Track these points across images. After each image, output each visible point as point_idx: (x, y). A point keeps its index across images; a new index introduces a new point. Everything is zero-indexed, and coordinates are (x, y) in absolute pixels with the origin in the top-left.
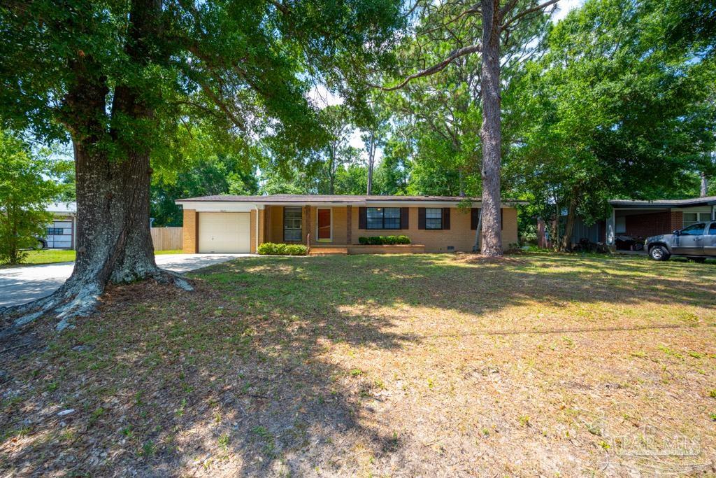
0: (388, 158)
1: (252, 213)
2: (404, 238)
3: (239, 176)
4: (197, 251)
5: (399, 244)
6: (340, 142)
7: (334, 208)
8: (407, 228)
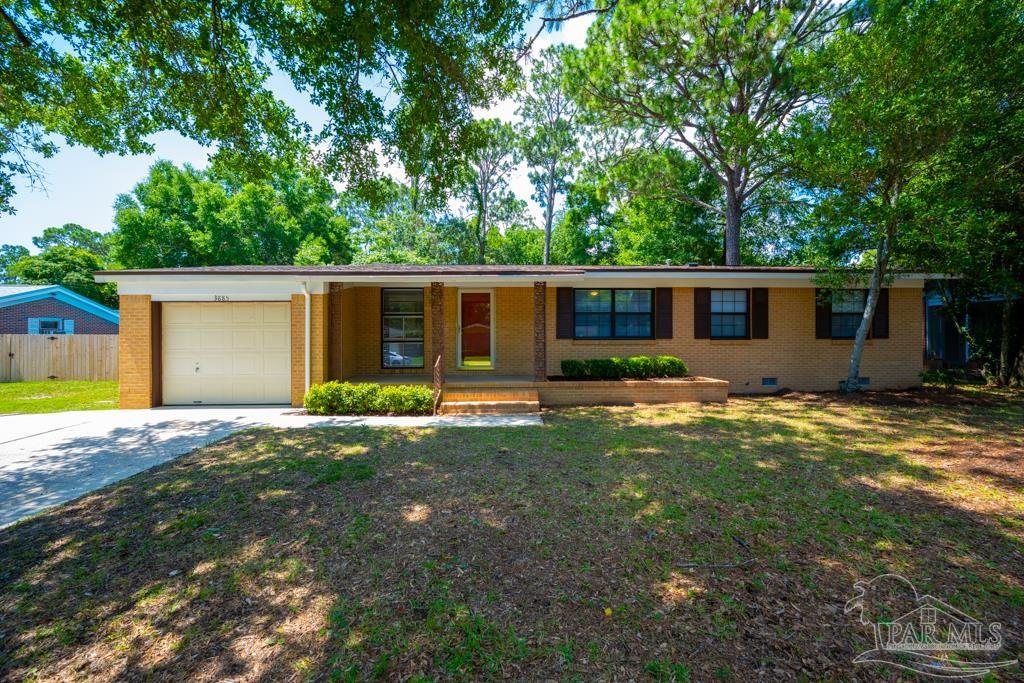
0: (574, 212)
1: (295, 302)
2: (672, 363)
3: (324, 242)
4: (157, 402)
5: (661, 376)
6: (494, 185)
7: (498, 289)
8: (668, 335)
